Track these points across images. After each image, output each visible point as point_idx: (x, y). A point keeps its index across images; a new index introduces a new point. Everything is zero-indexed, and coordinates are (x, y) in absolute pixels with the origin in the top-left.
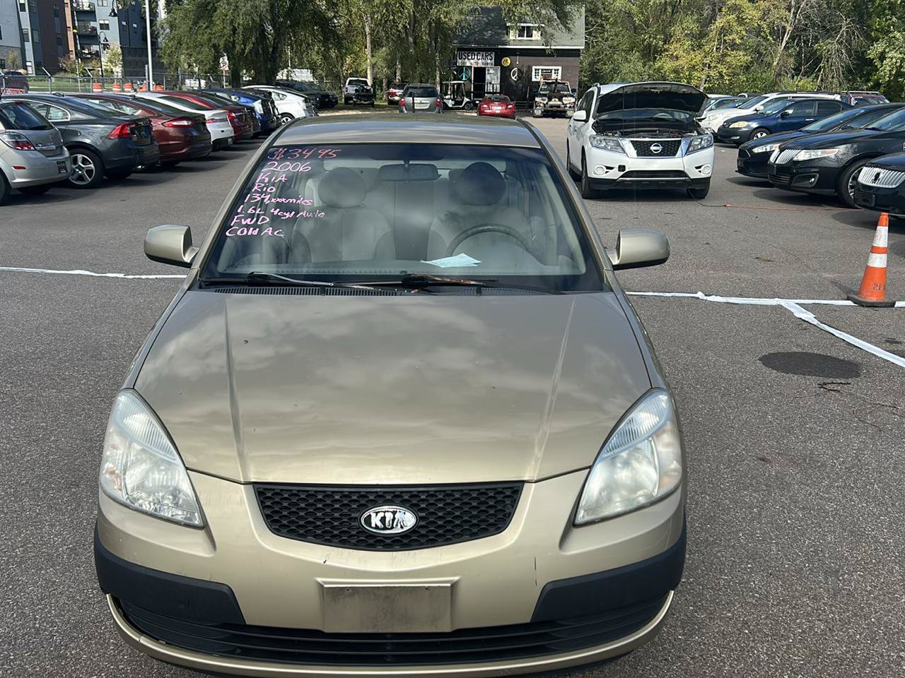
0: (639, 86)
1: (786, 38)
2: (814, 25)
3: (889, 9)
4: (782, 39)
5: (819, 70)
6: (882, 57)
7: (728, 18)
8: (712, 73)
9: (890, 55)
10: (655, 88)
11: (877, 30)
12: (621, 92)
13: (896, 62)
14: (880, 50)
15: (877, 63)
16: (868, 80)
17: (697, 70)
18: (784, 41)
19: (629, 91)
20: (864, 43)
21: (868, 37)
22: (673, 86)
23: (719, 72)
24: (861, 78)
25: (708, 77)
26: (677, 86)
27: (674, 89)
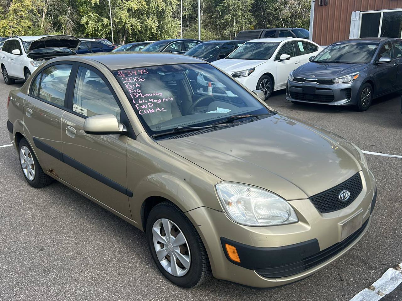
0: (51, 37)
1: (44, 14)
2: (55, 9)
3: (85, 4)
4: (43, 15)
5: (62, 29)
6: (87, 23)
7: (17, 4)
8: (15, 30)
9: (90, 23)
10: (58, 38)
11: (82, 12)
12: (42, 40)
13: (93, 26)
14: (86, 20)
15: (86, 26)
16: (83, 33)
17: (7, 28)
18: (44, 16)
19: (46, 39)
20: (78, 18)
21: (79, 15)
22: (66, 37)
23: (19, 30)
24: (80, 32)
25: (14, 32)
26: (68, 37)
27: (66, 38)
